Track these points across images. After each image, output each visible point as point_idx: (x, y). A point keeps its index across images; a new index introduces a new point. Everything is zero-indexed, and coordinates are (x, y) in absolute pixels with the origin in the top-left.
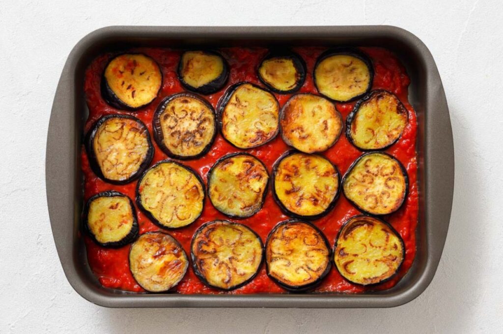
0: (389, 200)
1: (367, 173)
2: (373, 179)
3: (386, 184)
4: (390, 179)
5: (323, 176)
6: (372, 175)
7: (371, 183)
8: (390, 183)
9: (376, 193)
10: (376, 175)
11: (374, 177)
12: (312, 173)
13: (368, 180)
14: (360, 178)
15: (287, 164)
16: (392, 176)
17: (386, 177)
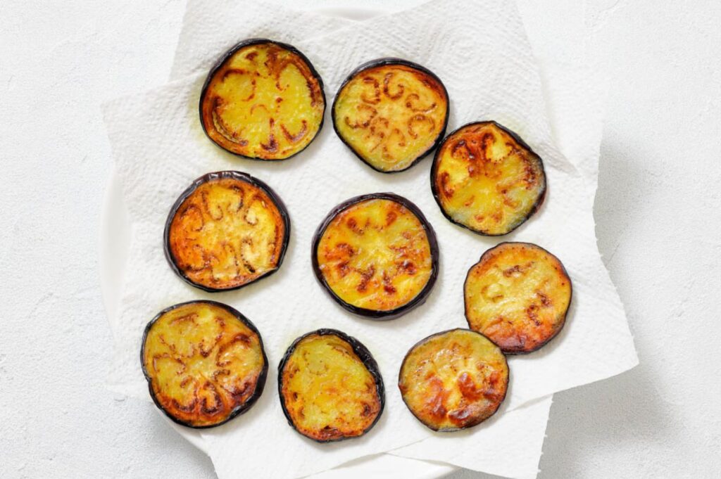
0: (422, 98)
1: (369, 127)
2: (381, 119)
3: (395, 98)
4: (386, 90)
5: (389, 224)
6: (373, 120)
7: (387, 124)
8: (394, 91)
9: (407, 118)
10: (375, 112)
11: (377, 117)
12: (371, 233)
13: (380, 127)
14: (374, 141)
15: (327, 250)
16: (381, 86)
17: (382, 96)
